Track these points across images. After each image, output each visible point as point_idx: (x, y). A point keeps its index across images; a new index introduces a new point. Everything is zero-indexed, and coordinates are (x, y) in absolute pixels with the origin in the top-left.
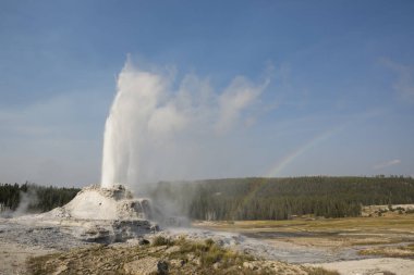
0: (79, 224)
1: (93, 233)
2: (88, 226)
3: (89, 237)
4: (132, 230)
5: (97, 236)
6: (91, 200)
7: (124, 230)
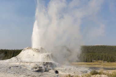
0: (28, 64)
1: (36, 68)
2: (32, 65)
3: (35, 70)
4: (50, 66)
5: (38, 69)
6: (29, 53)
7: (47, 67)
